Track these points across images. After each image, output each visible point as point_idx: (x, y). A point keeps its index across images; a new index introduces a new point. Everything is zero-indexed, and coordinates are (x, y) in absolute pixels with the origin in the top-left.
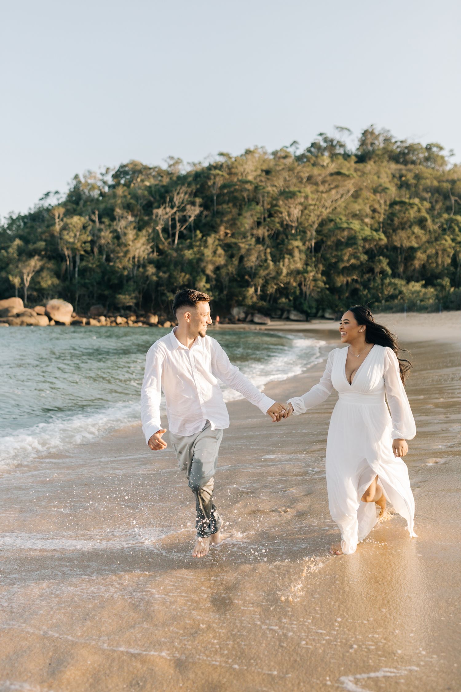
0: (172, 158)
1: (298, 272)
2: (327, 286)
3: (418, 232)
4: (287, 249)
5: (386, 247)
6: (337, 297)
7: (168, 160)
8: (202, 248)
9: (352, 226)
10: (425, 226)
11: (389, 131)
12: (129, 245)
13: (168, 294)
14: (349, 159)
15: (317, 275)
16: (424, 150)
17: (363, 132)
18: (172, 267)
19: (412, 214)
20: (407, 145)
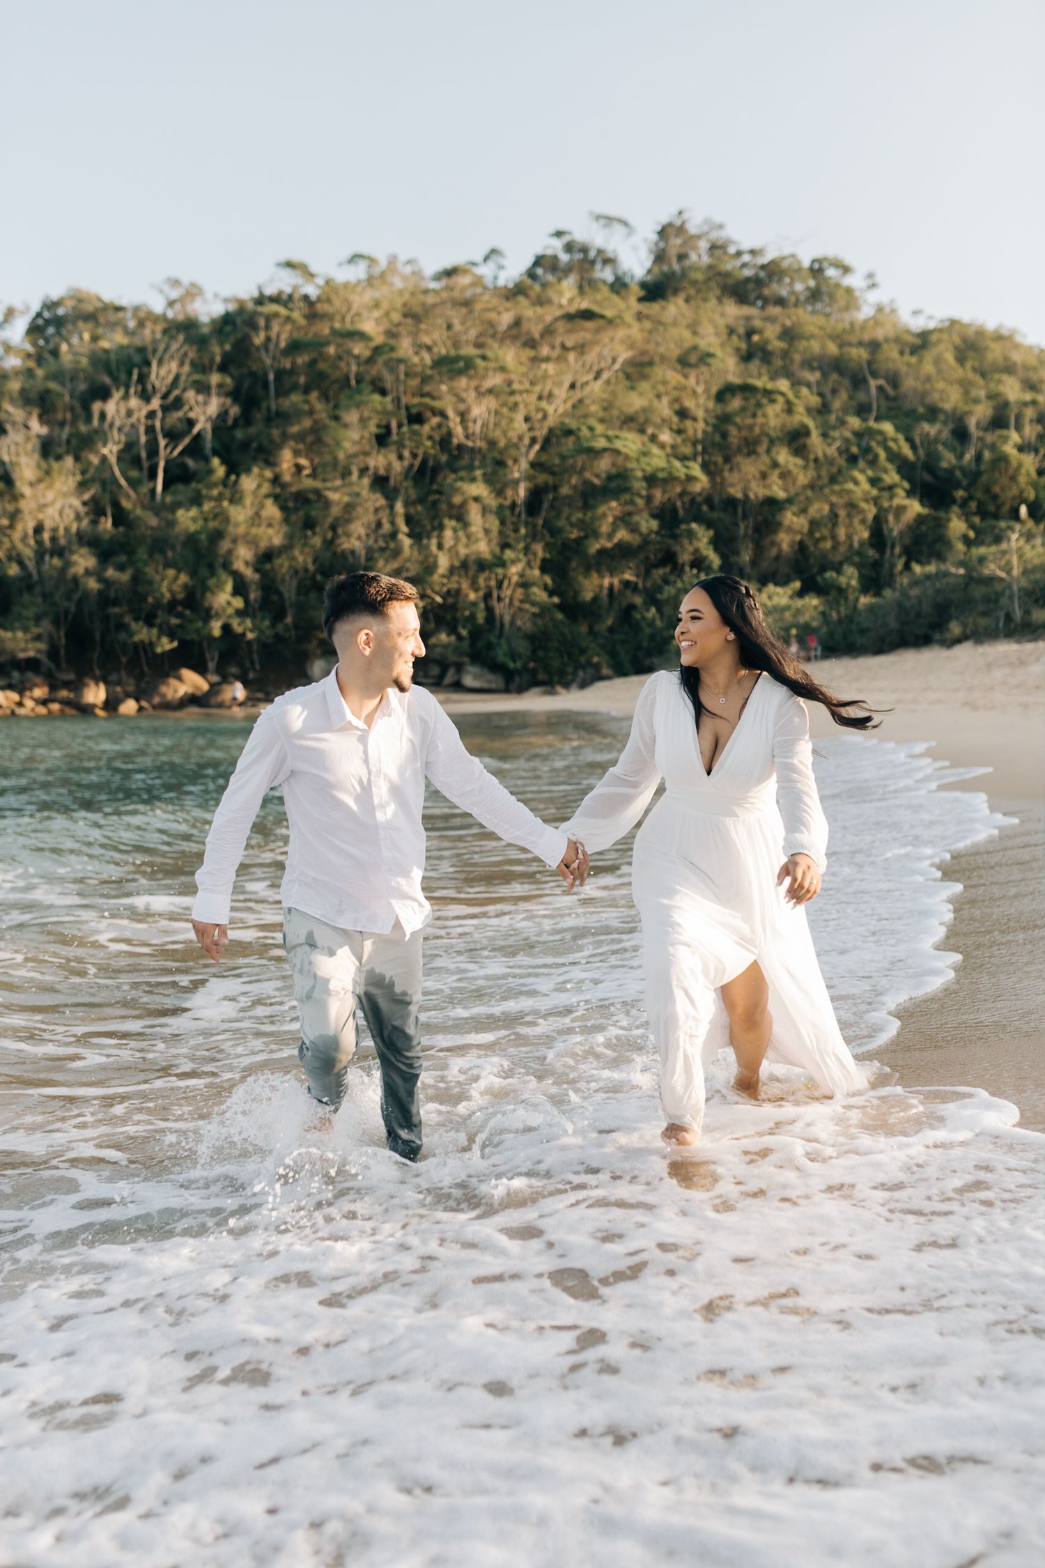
0: (176, 283)
1: (482, 565)
2: (556, 600)
3: (787, 462)
4: (451, 506)
5: (709, 500)
6: (584, 629)
7: (166, 288)
8: (225, 504)
9: (618, 444)
10: (804, 446)
11: (721, 227)
12: (22, 496)
13: (134, 626)
14: (623, 293)
15: (528, 572)
16: (806, 273)
17: (659, 228)
18: (142, 553)
19: (773, 416)
20: (764, 260)
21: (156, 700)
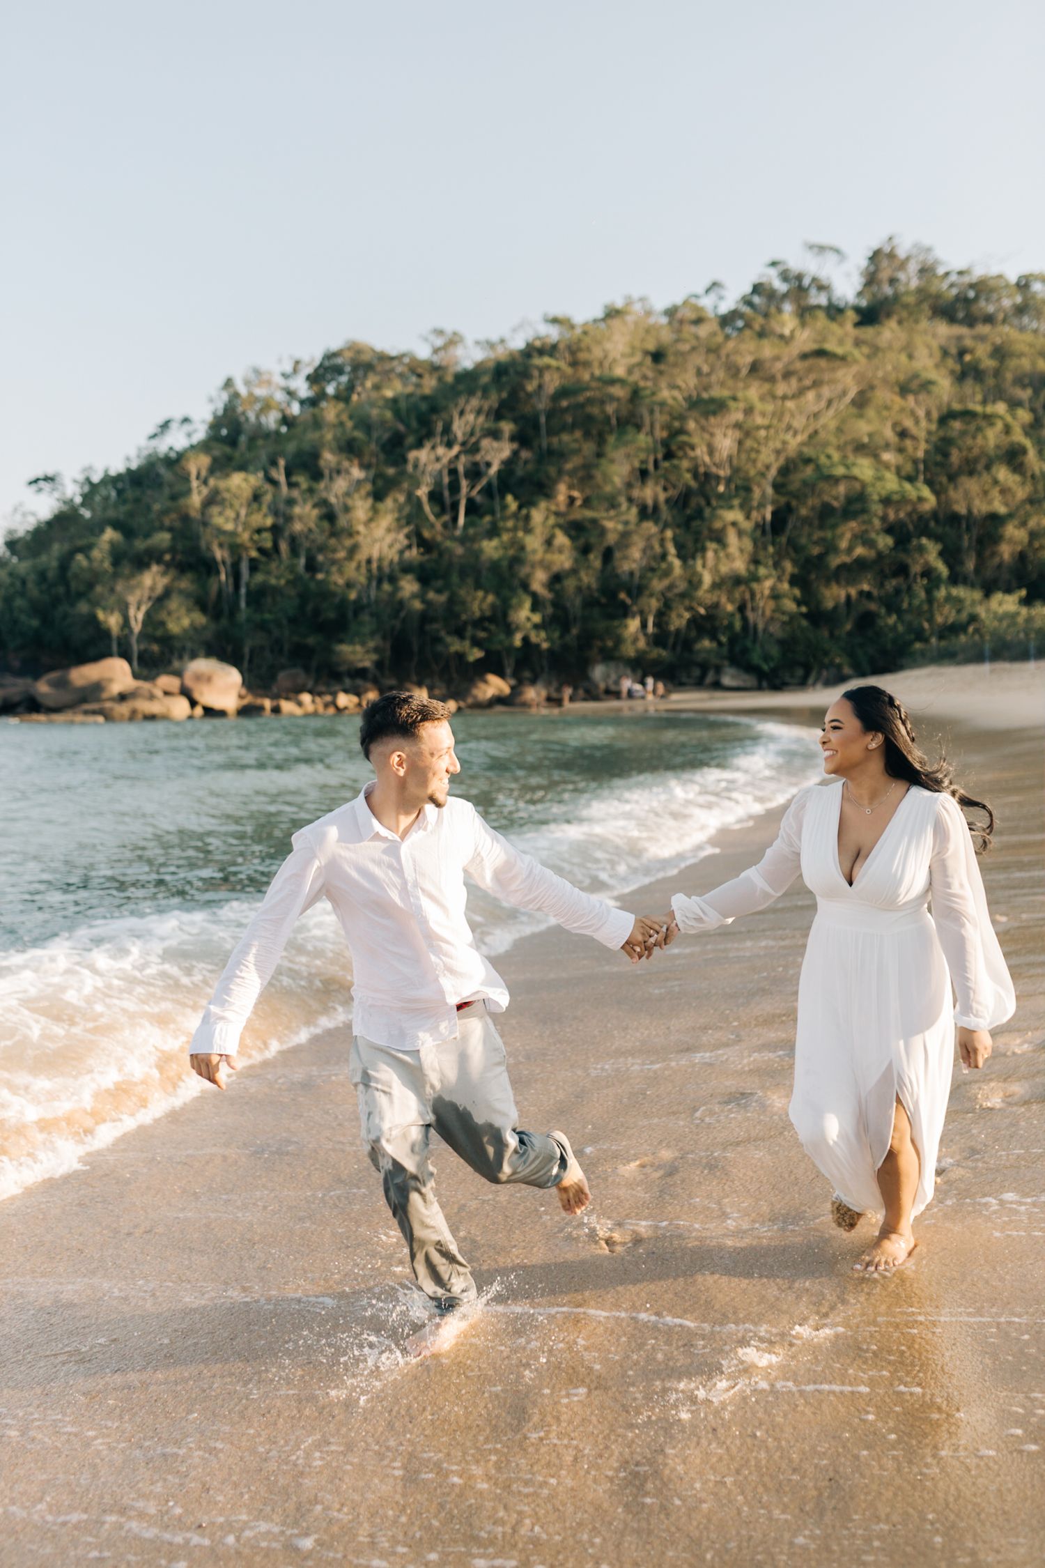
0: (439, 332)
1: (737, 581)
2: (804, 609)
3: (1006, 480)
4: (711, 530)
5: (934, 514)
6: (826, 633)
7: (432, 338)
8: (520, 534)
9: (856, 471)
10: (1022, 464)
11: (929, 250)
12: (358, 533)
13: (449, 639)
14: (840, 318)
15: (779, 586)
16: (1013, 290)
17: (870, 254)
18: (455, 578)
19: (992, 437)
20: (974, 279)
21: (470, 700)
